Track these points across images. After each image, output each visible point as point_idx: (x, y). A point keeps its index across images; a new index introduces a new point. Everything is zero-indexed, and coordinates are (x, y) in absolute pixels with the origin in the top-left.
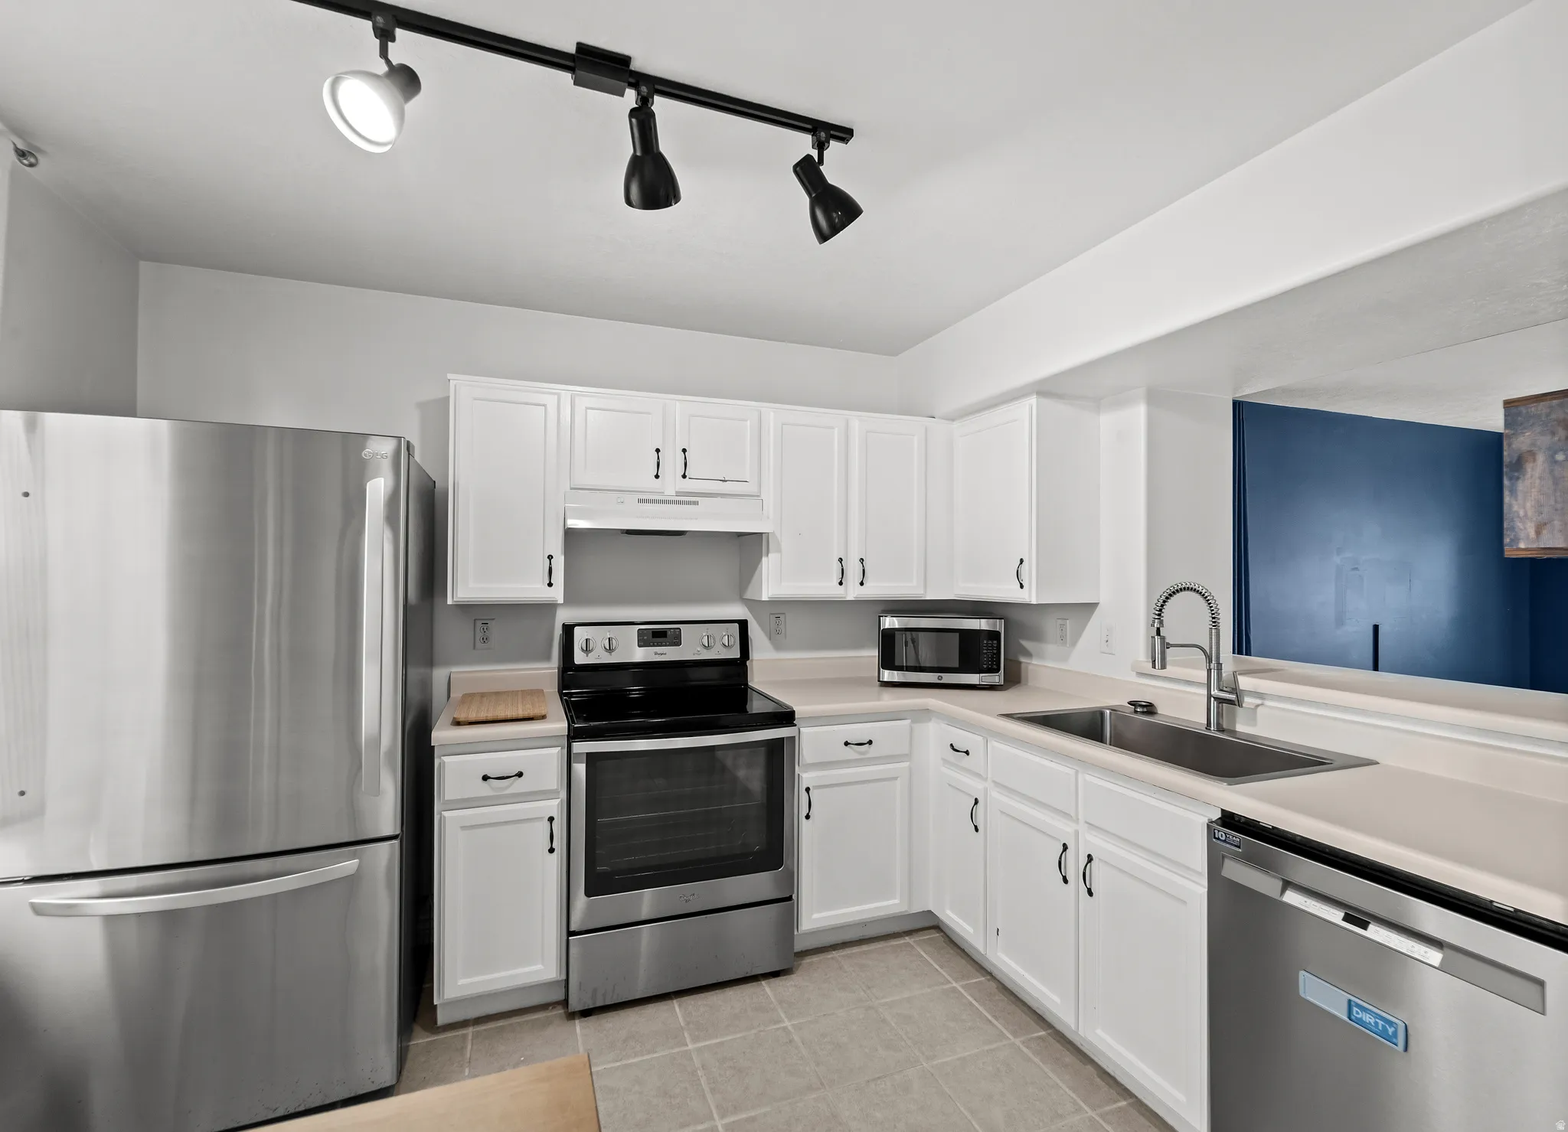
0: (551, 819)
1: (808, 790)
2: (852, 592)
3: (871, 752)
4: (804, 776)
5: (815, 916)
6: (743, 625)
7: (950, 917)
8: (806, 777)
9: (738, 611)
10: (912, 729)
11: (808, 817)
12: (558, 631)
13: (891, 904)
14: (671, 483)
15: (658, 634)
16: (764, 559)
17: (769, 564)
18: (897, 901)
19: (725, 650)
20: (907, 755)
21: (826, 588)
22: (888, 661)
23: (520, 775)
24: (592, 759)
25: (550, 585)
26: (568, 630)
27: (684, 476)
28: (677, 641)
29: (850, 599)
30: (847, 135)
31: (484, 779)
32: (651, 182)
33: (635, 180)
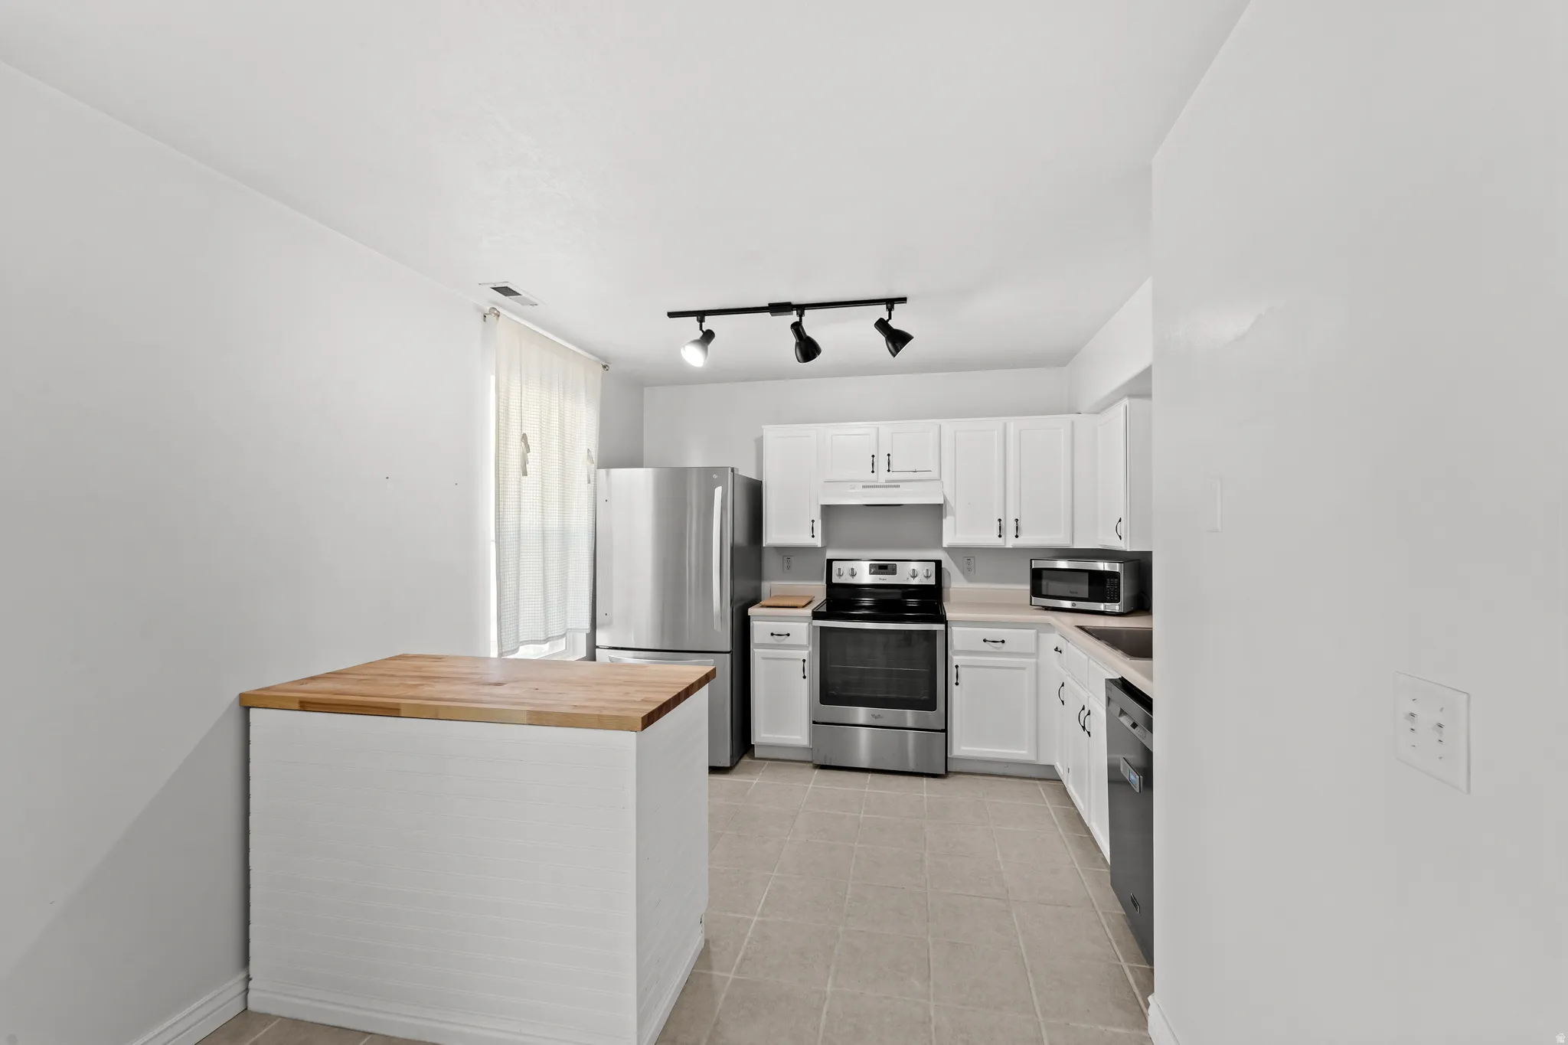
0: (804, 661)
1: (957, 667)
2: (1011, 542)
3: (1005, 648)
4: (955, 658)
5: (963, 748)
6: (938, 563)
7: (1060, 768)
8: (955, 659)
9: (934, 554)
10: (1038, 638)
11: (957, 684)
12: (823, 563)
13: (1022, 753)
14: (883, 475)
15: (881, 568)
16: (944, 521)
17: (947, 523)
18: (1027, 753)
19: (925, 579)
20: (1033, 654)
21: (990, 539)
22: (1036, 591)
23: (788, 635)
24: (824, 630)
25: (813, 536)
26: (830, 562)
27: (889, 471)
28: (894, 572)
29: (1009, 545)
30: (903, 300)
31: (772, 634)
32: (808, 349)
33: (798, 350)
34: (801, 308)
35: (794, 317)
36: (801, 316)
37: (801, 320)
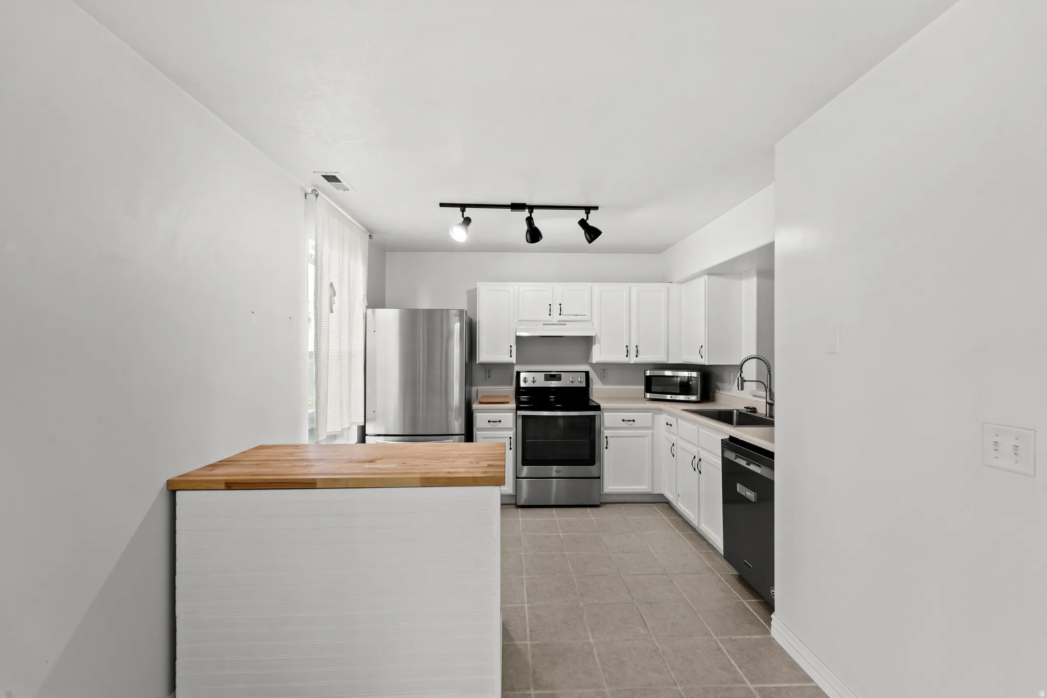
0: (510, 438)
1: (606, 437)
2: (633, 360)
3: (635, 424)
4: (605, 432)
5: (610, 488)
6: (587, 373)
7: (670, 496)
8: (606, 433)
9: (586, 368)
10: (654, 417)
11: (607, 448)
12: (515, 374)
13: (643, 487)
14: (556, 317)
15: (552, 376)
16: (593, 346)
17: (596, 349)
18: (646, 487)
19: (579, 383)
20: (651, 427)
21: (621, 358)
22: (648, 389)
23: (500, 421)
24: (524, 417)
25: (511, 356)
26: (518, 373)
27: (560, 314)
28: (560, 379)
29: (632, 362)
30: (596, 208)
31: (489, 421)
32: (534, 235)
33: (528, 235)
34: (531, 208)
35: (526, 214)
36: (531, 212)
37: (531, 215)
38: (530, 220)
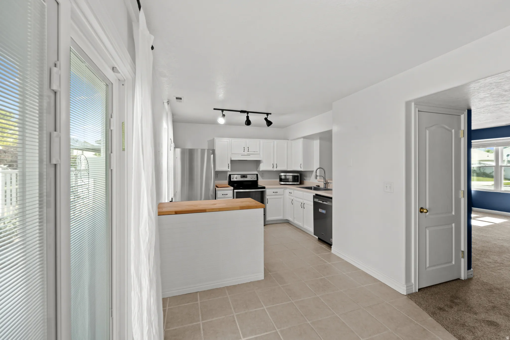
1: (267, 199)
2: (275, 169)
3: (277, 194)
4: (267, 196)
5: (269, 218)
6: (257, 175)
7: (290, 219)
9: (256, 173)
10: (284, 191)
11: (267, 203)
12: (228, 176)
13: (280, 217)
14: (246, 153)
15: (244, 176)
16: (261, 164)
18: (281, 217)
19: (254, 179)
20: (283, 194)
21: (270, 168)
22: (280, 181)
23: (227, 194)
24: (237, 192)
25: (229, 168)
26: (230, 175)
27: (248, 151)
28: (247, 177)
29: (275, 170)
30: (271, 114)
31: (223, 195)
32: (248, 122)
33: (246, 122)
34: (248, 112)
35: (246, 115)
36: (248, 114)
37: (248, 115)
38: (248, 117)
